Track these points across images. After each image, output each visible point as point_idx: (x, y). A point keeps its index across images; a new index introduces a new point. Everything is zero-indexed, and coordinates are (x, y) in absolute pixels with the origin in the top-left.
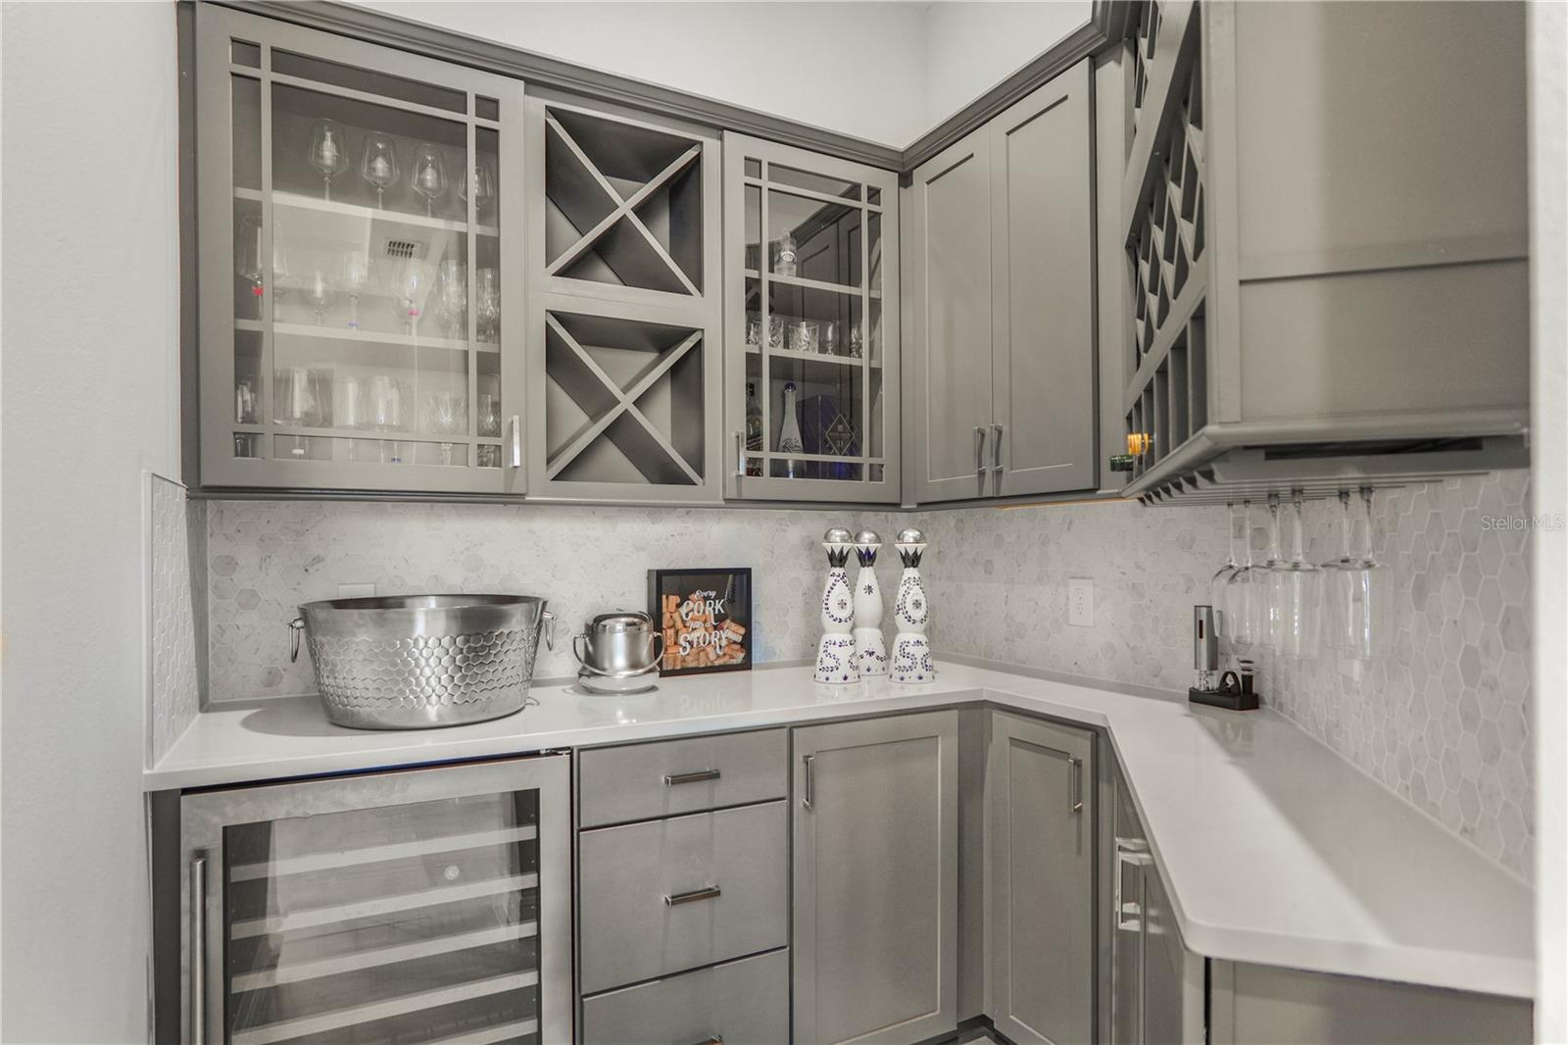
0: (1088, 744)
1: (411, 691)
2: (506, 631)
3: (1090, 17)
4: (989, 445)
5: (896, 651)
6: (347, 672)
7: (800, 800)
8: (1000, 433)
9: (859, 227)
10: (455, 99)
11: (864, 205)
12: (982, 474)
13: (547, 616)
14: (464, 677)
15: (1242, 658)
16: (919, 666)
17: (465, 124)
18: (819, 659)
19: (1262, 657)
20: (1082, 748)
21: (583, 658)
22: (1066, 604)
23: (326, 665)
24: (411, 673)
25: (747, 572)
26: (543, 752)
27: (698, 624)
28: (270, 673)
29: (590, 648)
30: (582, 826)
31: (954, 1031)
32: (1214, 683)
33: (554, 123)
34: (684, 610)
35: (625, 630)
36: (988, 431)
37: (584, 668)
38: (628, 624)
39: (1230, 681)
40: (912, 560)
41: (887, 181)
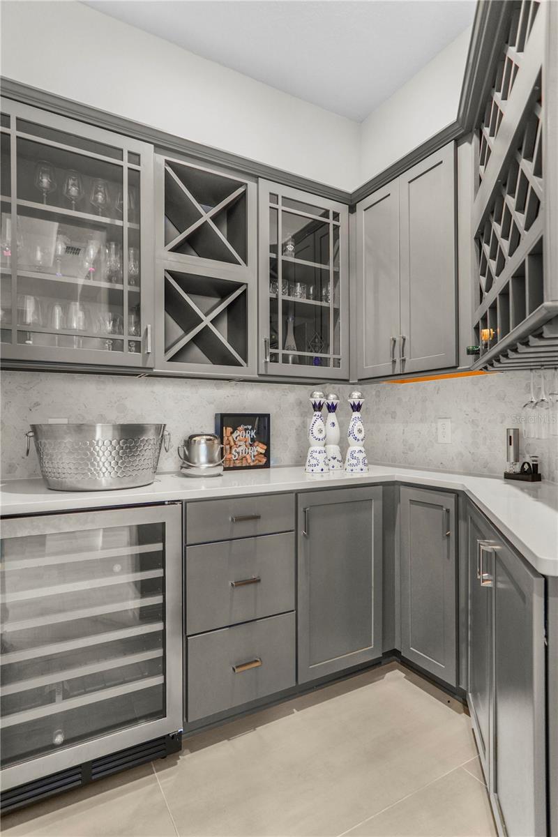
0: (453, 500)
1: (95, 469)
2: (146, 439)
3: (456, 118)
4: (399, 346)
5: (348, 456)
6: (59, 459)
7: (301, 532)
8: (404, 339)
9: (328, 233)
10: (118, 152)
11: (331, 221)
12: (394, 362)
13: (166, 433)
14: (123, 463)
15: (532, 455)
16: (361, 463)
17: (122, 166)
18: (308, 460)
19: (542, 454)
20: (449, 502)
21: (183, 457)
22: (436, 432)
23: (47, 455)
24: (95, 460)
25: (268, 416)
26: (166, 503)
27: (242, 443)
28: (10, 466)
29: (187, 453)
30: (188, 543)
31: (380, 658)
32: (517, 469)
33: (169, 169)
34: (235, 435)
35: (206, 443)
36: (397, 339)
37: (184, 463)
38: (208, 440)
39: (526, 467)
40: (357, 408)
41: (342, 209)
